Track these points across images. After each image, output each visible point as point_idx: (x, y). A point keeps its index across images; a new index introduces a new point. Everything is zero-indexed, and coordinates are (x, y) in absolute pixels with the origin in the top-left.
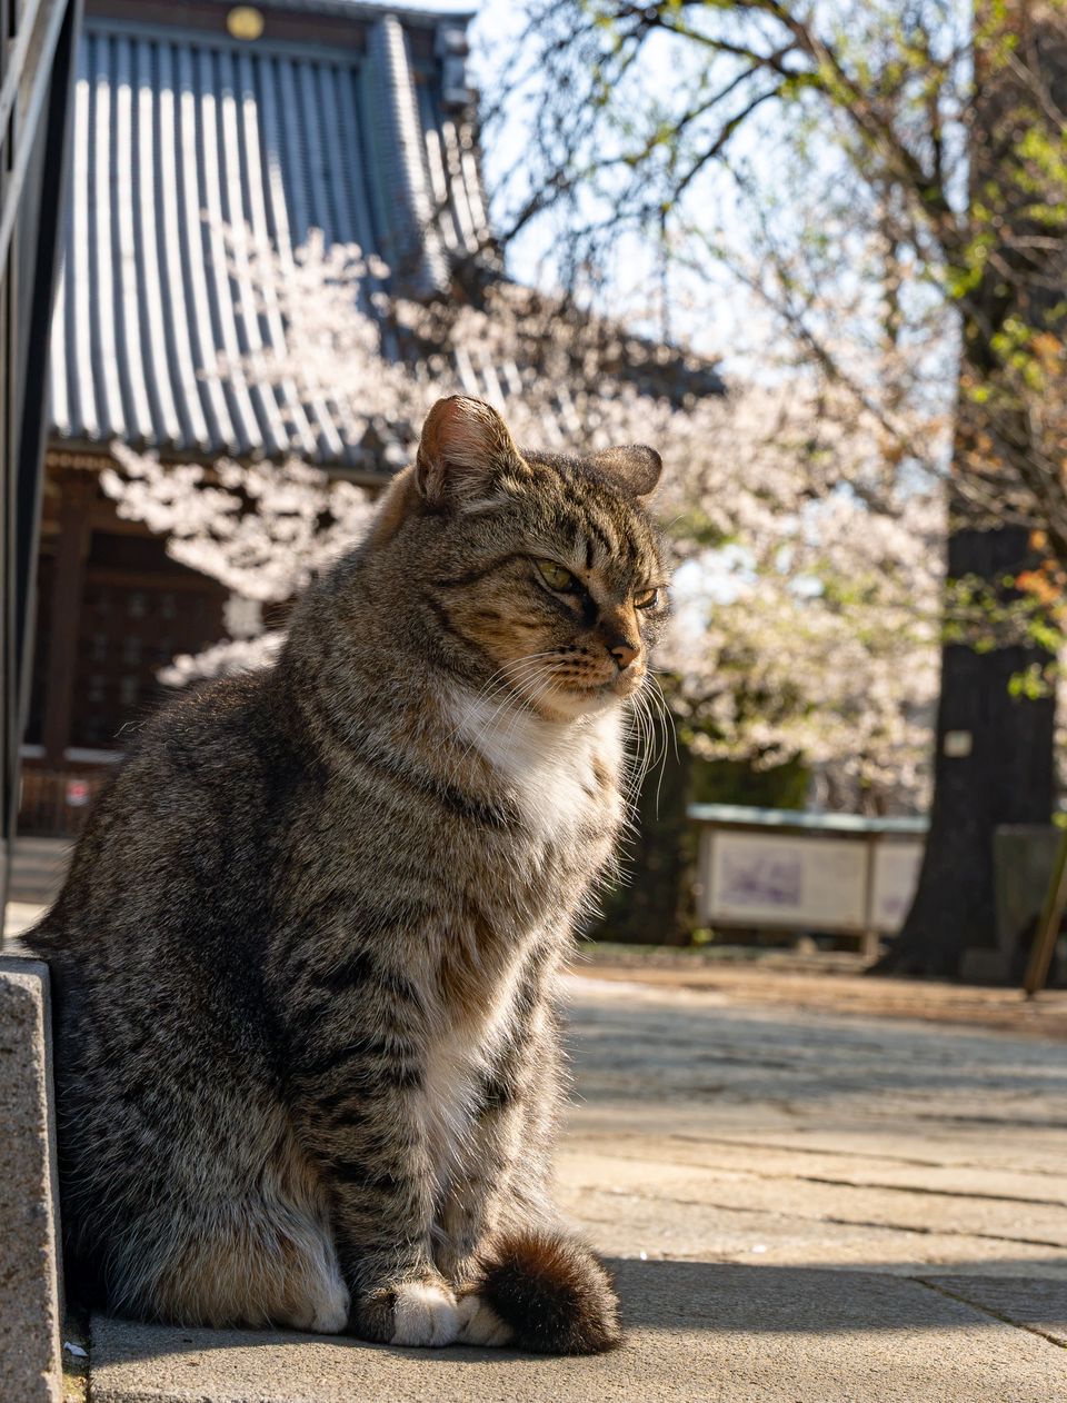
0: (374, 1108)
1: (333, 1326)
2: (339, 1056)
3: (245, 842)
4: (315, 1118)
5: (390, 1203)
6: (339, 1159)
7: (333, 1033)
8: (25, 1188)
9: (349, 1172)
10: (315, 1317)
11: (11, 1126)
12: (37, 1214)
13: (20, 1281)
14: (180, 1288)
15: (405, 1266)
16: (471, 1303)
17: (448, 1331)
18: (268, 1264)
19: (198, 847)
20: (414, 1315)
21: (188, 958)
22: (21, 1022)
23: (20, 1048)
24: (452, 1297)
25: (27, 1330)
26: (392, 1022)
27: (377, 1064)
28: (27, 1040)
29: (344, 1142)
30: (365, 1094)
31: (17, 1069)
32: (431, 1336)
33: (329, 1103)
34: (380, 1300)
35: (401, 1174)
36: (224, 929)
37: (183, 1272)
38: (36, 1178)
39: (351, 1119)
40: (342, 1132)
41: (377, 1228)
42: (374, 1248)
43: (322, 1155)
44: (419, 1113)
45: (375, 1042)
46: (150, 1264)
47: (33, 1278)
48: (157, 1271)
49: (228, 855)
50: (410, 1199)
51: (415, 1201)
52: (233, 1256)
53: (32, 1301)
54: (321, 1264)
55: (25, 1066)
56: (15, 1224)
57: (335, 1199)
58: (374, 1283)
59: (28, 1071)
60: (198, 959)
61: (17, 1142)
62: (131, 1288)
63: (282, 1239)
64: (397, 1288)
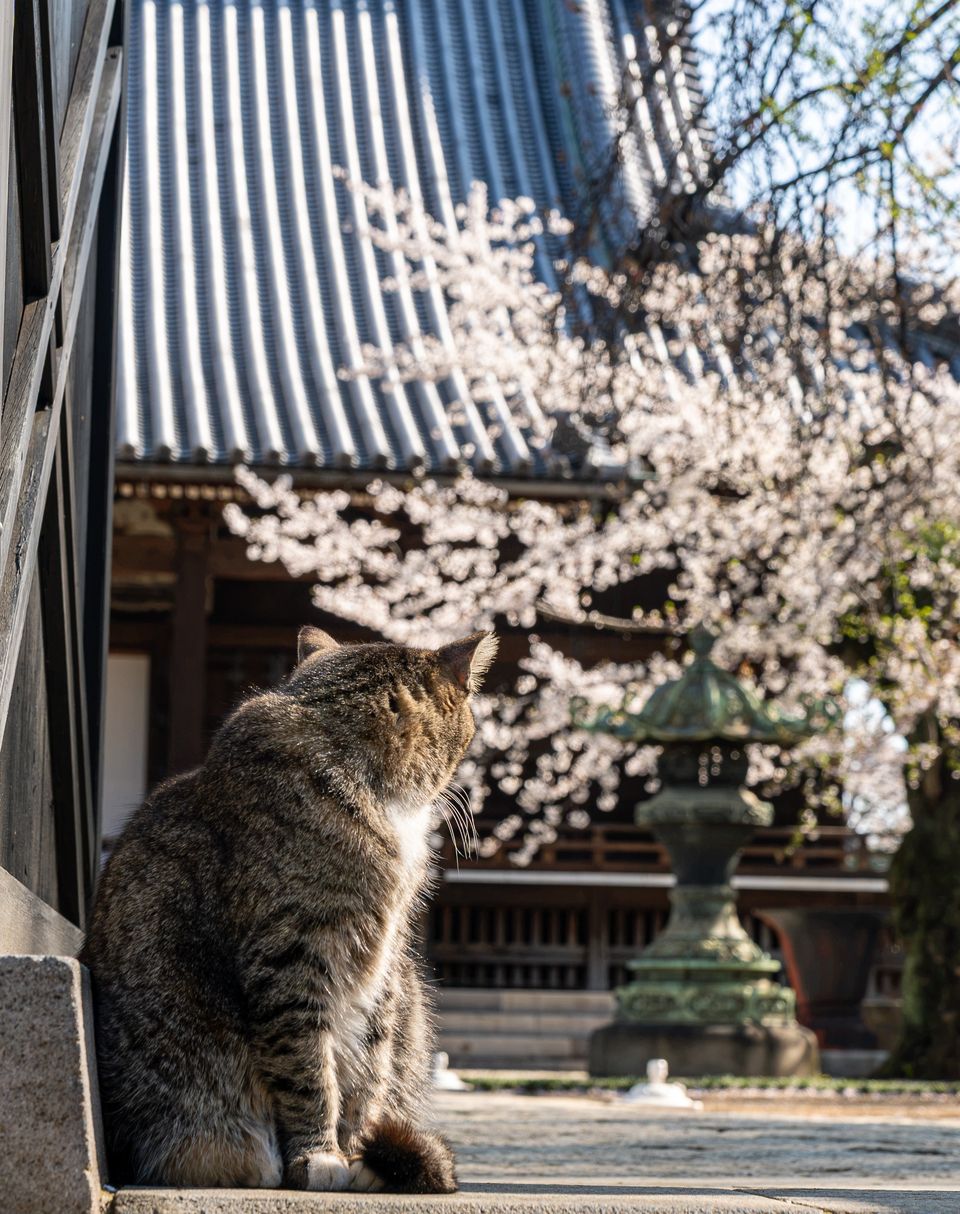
0: (300, 1043)
1: (272, 1183)
2: (279, 1009)
3: (210, 888)
4: (263, 1050)
5: (308, 1105)
6: (277, 1077)
7: (275, 996)
8: (71, 1071)
9: (283, 1084)
10: (261, 1179)
11: (62, 1038)
12: (78, 1086)
13: (70, 1121)
14: (179, 1166)
15: (317, 1144)
16: (357, 1166)
17: (341, 1181)
18: (234, 1148)
19: (178, 897)
20: (319, 1171)
21: (183, 970)
22: (65, 982)
23: (64, 996)
24: (346, 1163)
25: (75, 1147)
26: (312, 988)
27: (302, 1016)
28: (68, 991)
29: (280, 1065)
30: (295, 1035)
31: (62, 1007)
32: (330, 1184)
33: (272, 1041)
34: (298, 1164)
35: (315, 1086)
36: (204, 943)
37: (181, 1156)
38: (76, 1066)
39: (285, 1050)
40: (279, 1059)
41: (300, 1120)
42: (298, 1133)
43: (268, 1074)
44: (329, 1045)
45: (301, 1000)
46: (159, 1152)
47: (77, 1119)
48: (164, 1156)
49: (199, 899)
50: (321, 1103)
51: (325, 1104)
52: (213, 1145)
53: (76, 1133)
54: (266, 1145)
55: (67, 1006)
56: (66, 1091)
57: (276, 1103)
58: (298, 1154)
59: (69, 1009)
60: (189, 969)
61: (65, 1047)
62: (148, 1169)
63: (245, 1135)
64: (310, 1156)
